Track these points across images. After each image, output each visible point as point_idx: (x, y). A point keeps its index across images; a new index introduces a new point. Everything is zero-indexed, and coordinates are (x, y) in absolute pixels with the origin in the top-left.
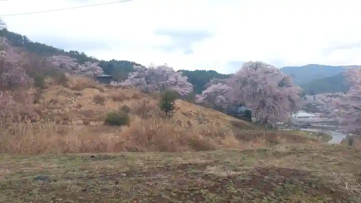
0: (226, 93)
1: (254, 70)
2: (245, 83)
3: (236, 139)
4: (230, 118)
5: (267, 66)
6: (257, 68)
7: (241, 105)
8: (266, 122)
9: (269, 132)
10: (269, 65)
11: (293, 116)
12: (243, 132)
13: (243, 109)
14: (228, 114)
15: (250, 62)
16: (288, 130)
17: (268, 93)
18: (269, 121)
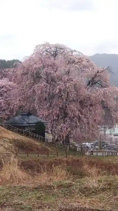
0: (6, 92)
1: (52, 58)
2: (37, 77)
3: (21, 168)
4: (12, 135)
5: (72, 52)
6: (56, 55)
7: (29, 114)
8: (67, 141)
9: (71, 157)
10: (75, 51)
11: (108, 132)
12: (32, 157)
13: (33, 120)
14: (9, 128)
15: (47, 44)
16: (100, 154)
17: (72, 96)
18: (71, 141)
